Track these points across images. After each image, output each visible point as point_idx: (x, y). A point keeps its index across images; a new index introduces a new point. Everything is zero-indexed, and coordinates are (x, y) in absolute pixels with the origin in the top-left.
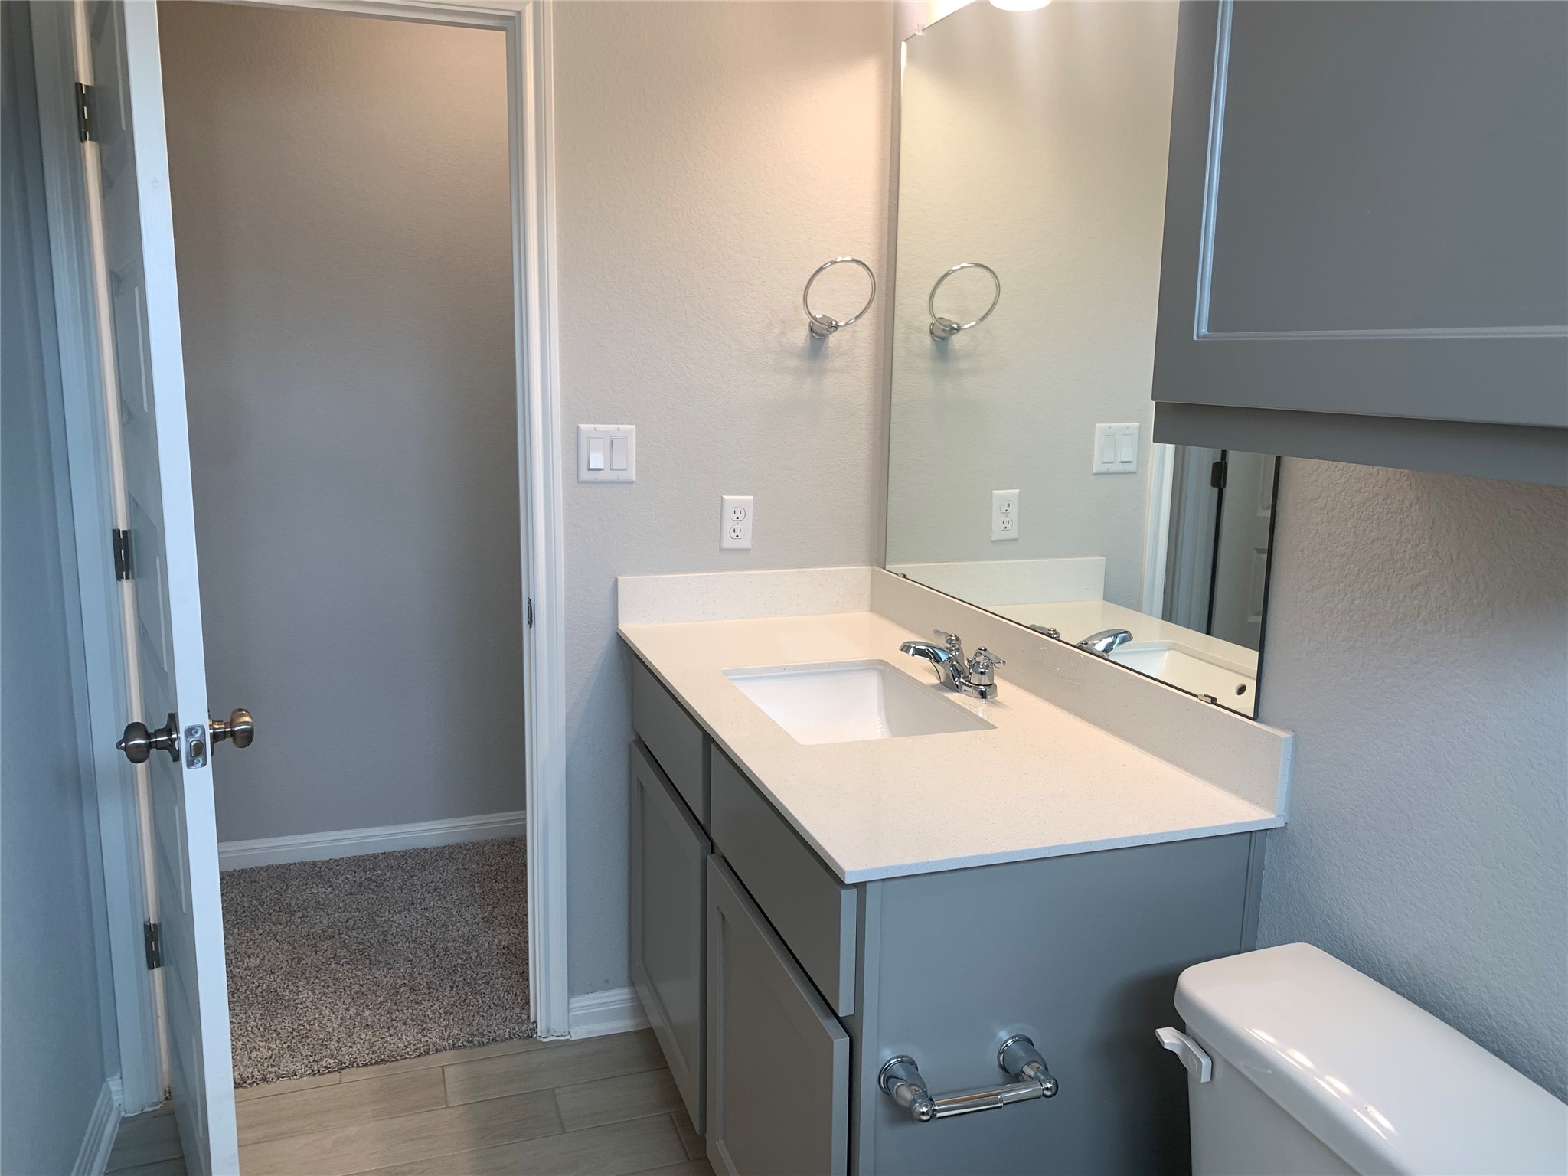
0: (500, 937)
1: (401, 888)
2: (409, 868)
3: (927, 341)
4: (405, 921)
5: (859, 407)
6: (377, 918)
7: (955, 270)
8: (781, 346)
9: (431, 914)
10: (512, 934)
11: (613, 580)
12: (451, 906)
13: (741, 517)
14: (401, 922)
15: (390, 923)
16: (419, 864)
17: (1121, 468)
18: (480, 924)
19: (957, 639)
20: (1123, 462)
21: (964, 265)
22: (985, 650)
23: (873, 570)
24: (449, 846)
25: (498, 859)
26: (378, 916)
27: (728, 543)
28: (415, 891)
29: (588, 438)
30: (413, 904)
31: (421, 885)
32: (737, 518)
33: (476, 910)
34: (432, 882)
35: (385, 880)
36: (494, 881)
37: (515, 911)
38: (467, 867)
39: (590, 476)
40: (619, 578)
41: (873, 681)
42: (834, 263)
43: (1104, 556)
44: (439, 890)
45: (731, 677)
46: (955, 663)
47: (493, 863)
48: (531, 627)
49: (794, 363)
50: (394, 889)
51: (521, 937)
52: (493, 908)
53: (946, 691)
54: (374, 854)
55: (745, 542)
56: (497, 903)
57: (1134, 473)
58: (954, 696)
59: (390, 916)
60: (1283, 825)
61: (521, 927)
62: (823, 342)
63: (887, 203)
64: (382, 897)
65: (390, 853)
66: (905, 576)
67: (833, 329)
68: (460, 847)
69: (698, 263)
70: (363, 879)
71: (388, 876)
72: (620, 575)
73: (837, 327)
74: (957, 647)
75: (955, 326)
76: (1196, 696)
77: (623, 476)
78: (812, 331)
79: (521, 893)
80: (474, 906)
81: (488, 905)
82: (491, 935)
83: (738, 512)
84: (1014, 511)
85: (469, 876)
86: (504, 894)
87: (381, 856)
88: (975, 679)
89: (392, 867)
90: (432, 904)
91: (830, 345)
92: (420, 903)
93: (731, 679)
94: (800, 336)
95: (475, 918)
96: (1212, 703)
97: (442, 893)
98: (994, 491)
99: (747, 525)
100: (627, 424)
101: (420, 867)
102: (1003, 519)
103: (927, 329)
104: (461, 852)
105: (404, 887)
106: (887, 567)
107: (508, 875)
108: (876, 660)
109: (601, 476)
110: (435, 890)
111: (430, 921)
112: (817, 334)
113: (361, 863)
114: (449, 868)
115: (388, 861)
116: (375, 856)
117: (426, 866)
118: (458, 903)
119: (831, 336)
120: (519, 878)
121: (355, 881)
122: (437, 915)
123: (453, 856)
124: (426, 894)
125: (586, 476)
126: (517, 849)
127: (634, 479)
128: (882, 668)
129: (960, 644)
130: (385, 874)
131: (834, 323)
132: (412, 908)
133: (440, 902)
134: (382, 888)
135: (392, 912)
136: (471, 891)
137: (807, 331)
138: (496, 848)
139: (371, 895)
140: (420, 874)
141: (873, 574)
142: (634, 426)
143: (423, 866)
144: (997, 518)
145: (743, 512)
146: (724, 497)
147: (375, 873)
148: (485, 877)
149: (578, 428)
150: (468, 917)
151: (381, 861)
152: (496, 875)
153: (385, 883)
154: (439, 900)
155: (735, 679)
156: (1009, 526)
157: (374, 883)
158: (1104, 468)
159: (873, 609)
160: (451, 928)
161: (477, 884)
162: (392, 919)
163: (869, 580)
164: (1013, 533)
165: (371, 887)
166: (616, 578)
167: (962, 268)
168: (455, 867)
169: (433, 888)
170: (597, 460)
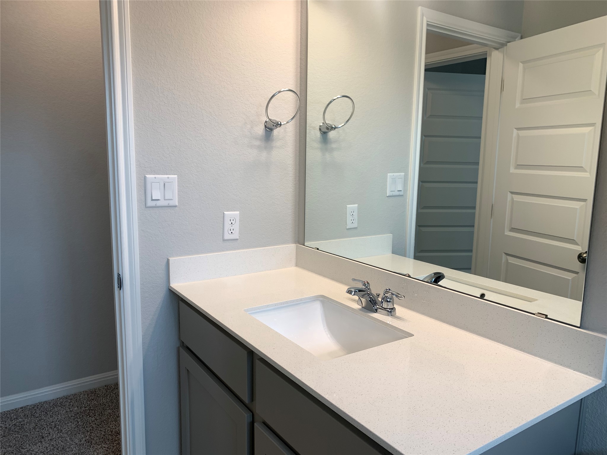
0: (97, 451)
1: (34, 428)
2: (38, 415)
3: (318, 134)
4: (39, 449)
5: (288, 166)
6: (22, 450)
7: (335, 99)
8: (251, 134)
9: (55, 442)
10: (104, 449)
11: (167, 260)
12: (66, 435)
13: (233, 222)
14: (37, 450)
15: (30, 452)
16: (44, 411)
17: (397, 193)
18: (85, 445)
19: (368, 283)
20: (398, 191)
21: (339, 96)
22: (389, 290)
23: (297, 246)
24: (60, 398)
25: (88, 403)
26: (23, 448)
27: (227, 236)
28: (43, 429)
29: (152, 183)
30: (43, 437)
31: (46, 424)
32: (232, 223)
33: (81, 436)
34: (53, 422)
35: (24, 425)
36: (88, 416)
37: (103, 433)
38: (72, 410)
39: (153, 204)
40: (170, 259)
41: (318, 307)
42: (279, 92)
43: (391, 234)
44: (57, 427)
45: (249, 312)
46: (371, 296)
47: (86, 405)
48: (120, 290)
49: (257, 143)
50: (30, 430)
51: (109, 449)
52: (91, 433)
53: (368, 313)
54: (16, 409)
55: (236, 236)
56: (93, 430)
57: (402, 196)
58: (375, 315)
59: (30, 448)
60: (604, 385)
61: (108, 443)
62: (271, 133)
63: (299, 65)
64: (24, 436)
65: (25, 407)
66: (318, 249)
67: (279, 126)
68: (67, 397)
69: (209, 89)
70: (11, 425)
71: (26, 422)
72: (170, 257)
73: (281, 125)
74: (368, 287)
75: (334, 126)
76: (534, 314)
77: (171, 203)
78: (266, 127)
79: (105, 421)
80: (79, 433)
81: (87, 431)
82: (92, 451)
83: (232, 220)
84: (356, 214)
85: (74, 415)
86: (95, 424)
87: (20, 410)
88: (385, 305)
89: (27, 416)
90: (54, 436)
91: (274, 134)
92: (48, 436)
93: (249, 314)
94: (260, 130)
95: (81, 441)
96: (546, 318)
97: (59, 428)
98: (347, 206)
99: (236, 227)
100: (173, 174)
101: (45, 413)
102: (351, 219)
103: (318, 128)
104: (67, 401)
105: (36, 427)
106: (306, 244)
107: (96, 412)
108: (319, 295)
109: (159, 203)
110: (55, 427)
111: (55, 447)
112: (268, 128)
113: (8, 416)
114: (61, 412)
115: (25, 412)
116: (16, 410)
117: (48, 413)
118: (69, 433)
119: (275, 130)
120: (103, 413)
121: (6, 428)
122: (58, 443)
123: (63, 404)
124: (50, 430)
125: (150, 203)
126: (99, 395)
127: (177, 205)
128: (322, 299)
129: (369, 286)
130: (24, 421)
131: (279, 123)
132: (42, 440)
133: (59, 434)
134: (23, 430)
135: (31, 444)
136: (76, 424)
137: (263, 127)
138: (86, 396)
139: (16, 435)
140: (45, 418)
141: (297, 248)
142: (177, 176)
143: (46, 413)
144: (349, 218)
145: (234, 220)
146: (225, 212)
147: (18, 421)
148: (83, 415)
149: (145, 177)
150: (77, 441)
151: (20, 412)
152: (89, 412)
153: (25, 426)
154: (58, 433)
155: (253, 313)
156: (354, 222)
157: (18, 428)
158: (391, 194)
159: (297, 265)
160: (68, 450)
161: (79, 420)
162: (31, 449)
163: (295, 251)
164: (355, 225)
165: (16, 430)
166: (168, 259)
167: (338, 98)
168: (64, 411)
169: (54, 426)
170: (157, 194)
